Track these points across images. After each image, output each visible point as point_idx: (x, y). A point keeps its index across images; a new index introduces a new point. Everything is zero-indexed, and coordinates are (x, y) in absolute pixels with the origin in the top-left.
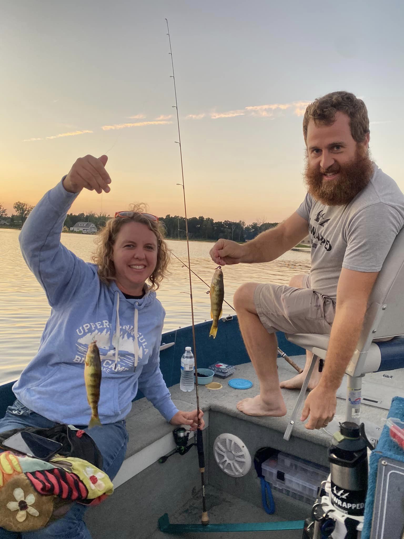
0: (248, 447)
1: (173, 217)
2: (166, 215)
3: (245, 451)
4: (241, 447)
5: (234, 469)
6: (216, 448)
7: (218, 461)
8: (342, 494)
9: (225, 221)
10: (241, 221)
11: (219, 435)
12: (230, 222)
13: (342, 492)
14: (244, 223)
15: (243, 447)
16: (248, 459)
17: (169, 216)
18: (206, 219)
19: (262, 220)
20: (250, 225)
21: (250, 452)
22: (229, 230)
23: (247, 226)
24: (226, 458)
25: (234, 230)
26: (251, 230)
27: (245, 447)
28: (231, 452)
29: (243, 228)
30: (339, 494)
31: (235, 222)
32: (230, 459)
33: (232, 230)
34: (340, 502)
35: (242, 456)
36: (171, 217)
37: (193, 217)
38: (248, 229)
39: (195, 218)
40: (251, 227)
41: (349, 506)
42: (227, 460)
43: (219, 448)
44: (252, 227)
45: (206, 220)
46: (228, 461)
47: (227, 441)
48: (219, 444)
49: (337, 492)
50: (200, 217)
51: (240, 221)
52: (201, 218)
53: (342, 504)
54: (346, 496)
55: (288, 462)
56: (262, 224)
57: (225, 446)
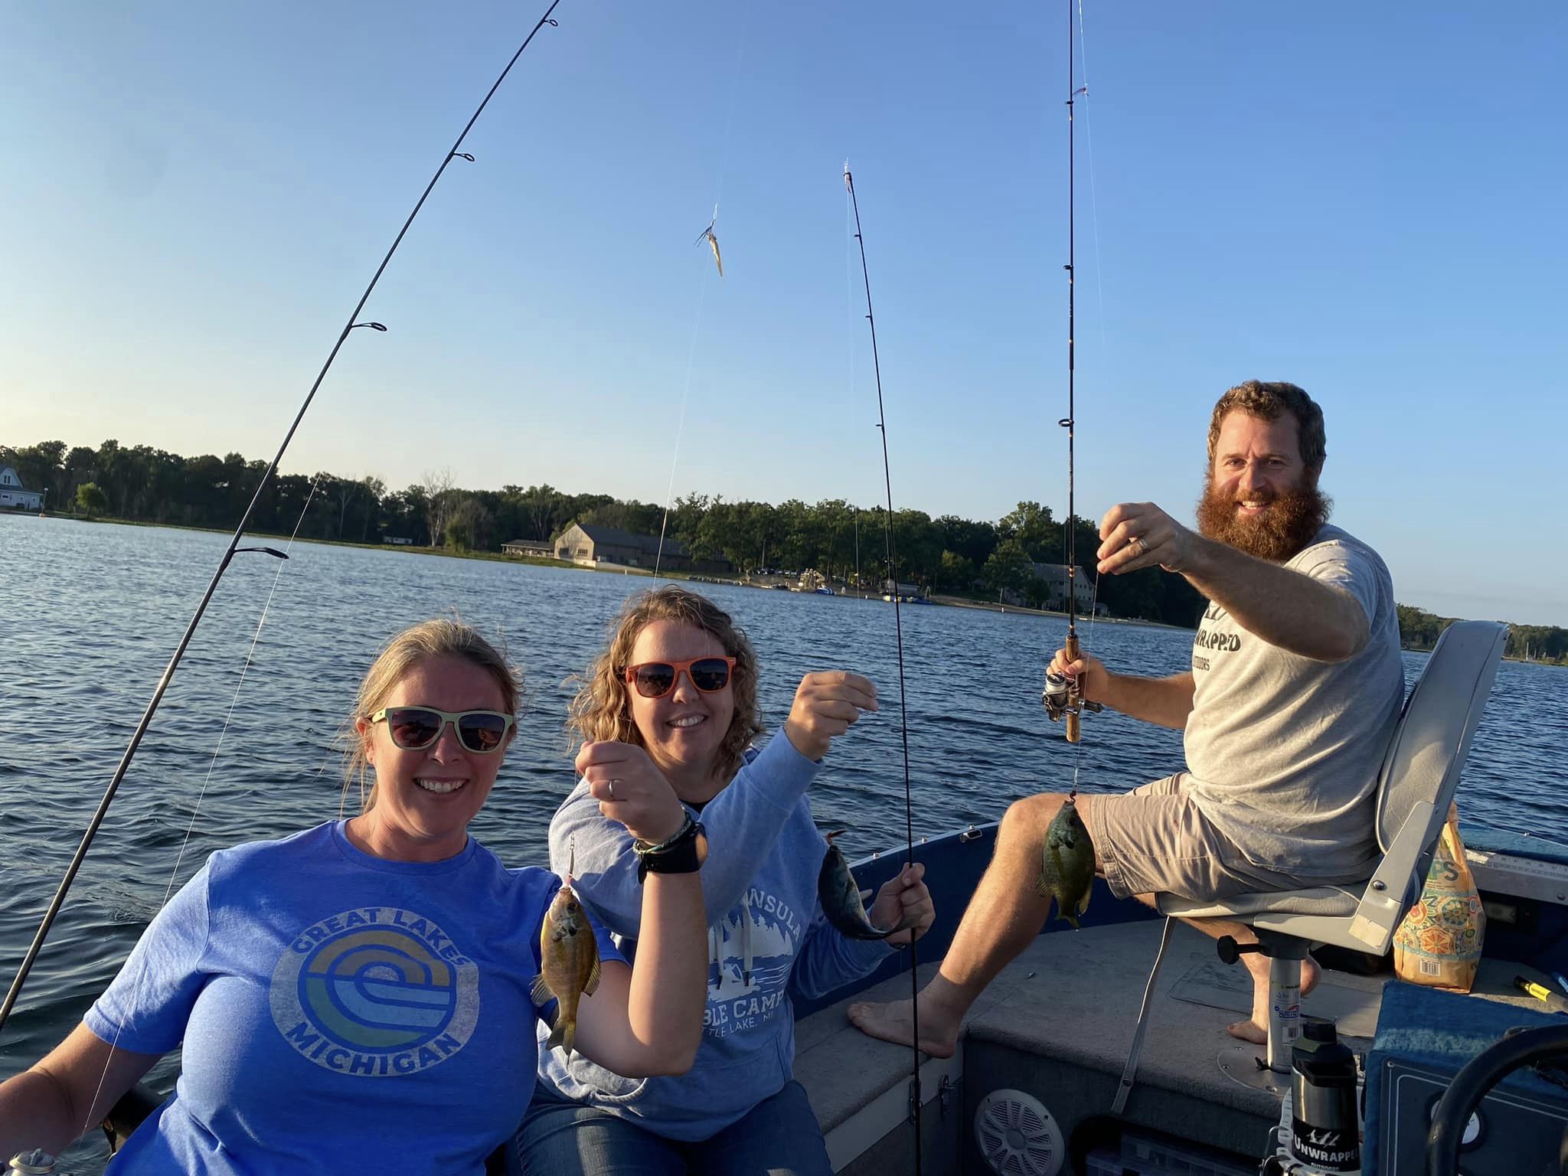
0: (1057, 1119)
1: (130, 447)
2: (104, 441)
3: (1051, 1126)
4: (1042, 1117)
5: (1023, 1168)
6: (982, 1123)
7: (986, 1152)
8: (1328, 1141)
9: (318, 475)
10: (372, 479)
11: (989, 1093)
12: (333, 478)
13: (1327, 1136)
14: (381, 484)
15: (1046, 1117)
16: (1056, 1144)
17: (111, 445)
18: (253, 463)
19: (442, 479)
20: (399, 493)
21: (1061, 1128)
22: (332, 505)
23: (389, 495)
24: (1005, 1145)
25: (347, 507)
26: (404, 508)
27: (1050, 1117)
28: (1019, 1131)
29: (378, 500)
30: (1322, 1142)
31: (350, 479)
32: (1014, 1147)
33: (340, 505)
34: (1324, 1156)
35: (1044, 1138)
36: (123, 448)
37: (204, 454)
38: (392, 503)
39: (213, 458)
40: (402, 500)
41: (1341, 1156)
42: (1009, 1149)
43: (988, 1122)
44: (406, 499)
45: (249, 468)
46: (1011, 1152)
47: (1009, 1106)
48: (988, 1112)
49: (1318, 1140)
50: (230, 457)
51: (369, 479)
52: (235, 461)
53: (1329, 1157)
54: (1336, 1142)
55: (1144, 1149)
56: (438, 490)
57: (1004, 1118)
